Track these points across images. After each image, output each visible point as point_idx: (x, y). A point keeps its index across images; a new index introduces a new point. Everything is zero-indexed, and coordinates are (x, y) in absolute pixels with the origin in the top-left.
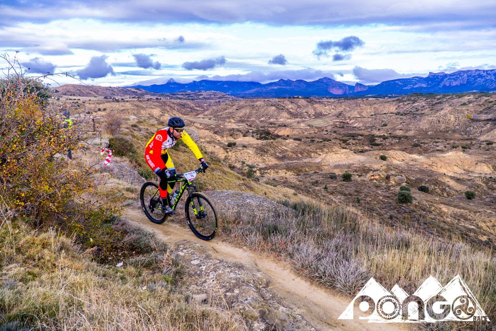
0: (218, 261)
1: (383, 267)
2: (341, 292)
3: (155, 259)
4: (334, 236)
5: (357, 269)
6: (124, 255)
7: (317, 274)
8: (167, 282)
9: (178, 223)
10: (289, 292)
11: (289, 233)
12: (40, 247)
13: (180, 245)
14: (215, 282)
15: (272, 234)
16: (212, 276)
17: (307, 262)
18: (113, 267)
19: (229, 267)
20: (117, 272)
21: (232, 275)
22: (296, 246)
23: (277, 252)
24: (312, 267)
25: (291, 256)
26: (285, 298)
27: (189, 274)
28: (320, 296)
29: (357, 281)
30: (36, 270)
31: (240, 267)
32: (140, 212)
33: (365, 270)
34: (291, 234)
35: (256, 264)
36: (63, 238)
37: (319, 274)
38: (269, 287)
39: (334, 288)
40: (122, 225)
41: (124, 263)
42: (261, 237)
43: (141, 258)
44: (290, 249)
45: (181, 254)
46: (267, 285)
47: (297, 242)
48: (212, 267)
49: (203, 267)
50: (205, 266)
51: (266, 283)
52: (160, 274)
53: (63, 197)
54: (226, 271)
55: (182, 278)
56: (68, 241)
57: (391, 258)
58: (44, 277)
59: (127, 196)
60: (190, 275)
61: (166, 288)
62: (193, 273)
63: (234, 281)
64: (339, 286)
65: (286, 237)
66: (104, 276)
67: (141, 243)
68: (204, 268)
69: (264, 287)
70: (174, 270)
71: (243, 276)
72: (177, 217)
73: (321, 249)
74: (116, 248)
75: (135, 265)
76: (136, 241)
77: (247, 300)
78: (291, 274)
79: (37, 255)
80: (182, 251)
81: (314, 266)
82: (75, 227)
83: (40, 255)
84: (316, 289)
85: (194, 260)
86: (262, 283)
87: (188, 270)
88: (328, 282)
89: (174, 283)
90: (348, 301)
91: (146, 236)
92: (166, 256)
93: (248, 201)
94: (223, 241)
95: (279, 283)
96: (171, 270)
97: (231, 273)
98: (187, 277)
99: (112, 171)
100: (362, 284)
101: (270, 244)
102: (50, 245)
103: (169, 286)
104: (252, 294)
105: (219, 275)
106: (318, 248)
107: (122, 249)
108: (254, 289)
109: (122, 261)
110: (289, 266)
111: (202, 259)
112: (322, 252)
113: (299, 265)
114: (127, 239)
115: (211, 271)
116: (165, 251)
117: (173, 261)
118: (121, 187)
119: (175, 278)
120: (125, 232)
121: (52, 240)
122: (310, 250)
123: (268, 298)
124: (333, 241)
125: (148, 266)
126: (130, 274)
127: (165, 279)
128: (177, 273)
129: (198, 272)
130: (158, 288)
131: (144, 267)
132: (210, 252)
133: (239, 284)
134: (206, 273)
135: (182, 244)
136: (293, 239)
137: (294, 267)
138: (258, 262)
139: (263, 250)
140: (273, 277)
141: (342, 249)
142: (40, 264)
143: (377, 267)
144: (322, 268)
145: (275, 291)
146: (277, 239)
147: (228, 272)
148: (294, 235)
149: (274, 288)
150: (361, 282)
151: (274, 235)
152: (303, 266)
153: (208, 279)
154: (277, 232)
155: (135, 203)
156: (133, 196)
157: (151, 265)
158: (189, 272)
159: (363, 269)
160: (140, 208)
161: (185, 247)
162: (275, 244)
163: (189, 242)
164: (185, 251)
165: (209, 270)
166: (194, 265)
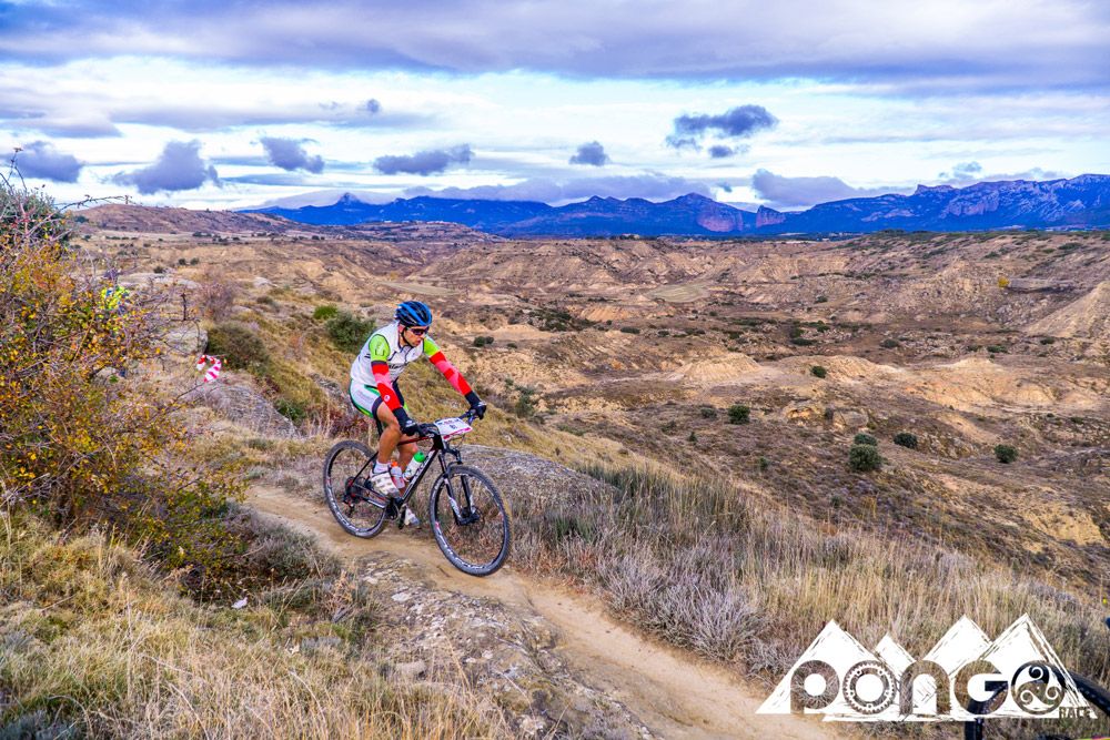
0: (450, 595)
1: (792, 603)
2: (704, 655)
3: (317, 591)
4: (694, 542)
5: (738, 607)
6: (249, 585)
7: (656, 620)
8: (343, 637)
9: (363, 515)
10: (597, 658)
11: (601, 536)
12: (72, 567)
13: (369, 561)
14: (443, 637)
15: (565, 538)
16: (437, 626)
17: (636, 596)
18: (227, 609)
19: (471, 605)
20: (235, 620)
21: (479, 623)
22: (615, 561)
23: (575, 575)
24: (647, 605)
25: (604, 582)
26: (588, 670)
27: (387, 622)
28: (661, 664)
29: (737, 632)
30: (67, 615)
31: (497, 606)
32: (279, 493)
33: (754, 610)
34: (605, 537)
35: (530, 601)
36: (120, 549)
37: (660, 619)
38: (557, 648)
39: (691, 647)
40: (243, 520)
41: (249, 601)
42: (541, 545)
43: (286, 590)
44: (602, 568)
45: (372, 581)
46: (553, 643)
47: (617, 554)
48: (437, 607)
49: (416, 607)
50: (422, 605)
51: (549, 638)
52: (327, 621)
53: (120, 461)
54: (467, 614)
55: (373, 631)
56: (132, 555)
57: (808, 585)
58: (85, 627)
59: (251, 458)
60: (391, 625)
61: (340, 649)
62: (397, 619)
63: (483, 635)
64: (700, 642)
65: (594, 544)
66: (209, 626)
67: (286, 559)
68: (419, 609)
69: (545, 648)
70: (356, 612)
71: (501, 625)
73: (666, 568)
74: (232, 570)
75: (273, 603)
76: (273, 554)
77: (508, 671)
78: (602, 620)
79: (68, 584)
80: (372, 574)
81: (650, 602)
82: (145, 525)
83: (74, 584)
84: (653, 650)
85: (399, 592)
86: (541, 638)
87: (387, 613)
88: (675, 635)
89: (357, 639)
90: (718, 672)
91: (295, 543)
92: (338, 585)
93: (515, 468)
95: (578, 639)
96: (349, 612)
97: (477, 619)
98: (384, 628)
99: (216, 402)
100: (749, 637)
101: (559, 559)
102: (95, 562)
103: (347, 644)
104: (519, 659)
105: (452, 623)
106: (661, 567)
107: (244, 571)
108: (523, 650)
109: (244, 595)
110: (599, 604)
111: (415, 591)
112: (668, 574)
113: (619, 602)
114: (254, 549)
115: (434, 616)
116: (337, 574)
117: (354, 595)
118: (239, 438)
119: (359, 629)
120: (250, 536)
121: (99, 552)
122: (643, 571)
123: (554, 669)
124: (693, 552)
125: (299, 605)
126: (263, 622)
127: (338, 631)
128: (363, 619)
129: (408, 618)
130: (324, 648)
131: (293, 608)
132: (433, 577)
133: (492, 639)
134: (425, 619)
135: (374, 561)
136: (608, 546)
137: (610, 606)
138: (534, 597)
139: (545, 571)
140: (566, 627)
141: (710, 567)
142: (75, 601)
143: (780, 603)
144: (665, 608)
145: (568, 654)
146: (575, 547)
147: (470, 616)
148: (610, 539)
149: (565, 650)
150: (744, 635)
151: (568, 539)
152: (627, 604)
153: (428, 631)
154: (576, 533)
155: (270, 473)
156: (265, 457)
157: (308, 603)
158: (387, 617)
159: (751, 608)
160: (280, 484)
161: (380, 566)
162: (571, 559)
163: (388, 555)
164: (380, 574)
165: (430, 613)
166: (399, 603)
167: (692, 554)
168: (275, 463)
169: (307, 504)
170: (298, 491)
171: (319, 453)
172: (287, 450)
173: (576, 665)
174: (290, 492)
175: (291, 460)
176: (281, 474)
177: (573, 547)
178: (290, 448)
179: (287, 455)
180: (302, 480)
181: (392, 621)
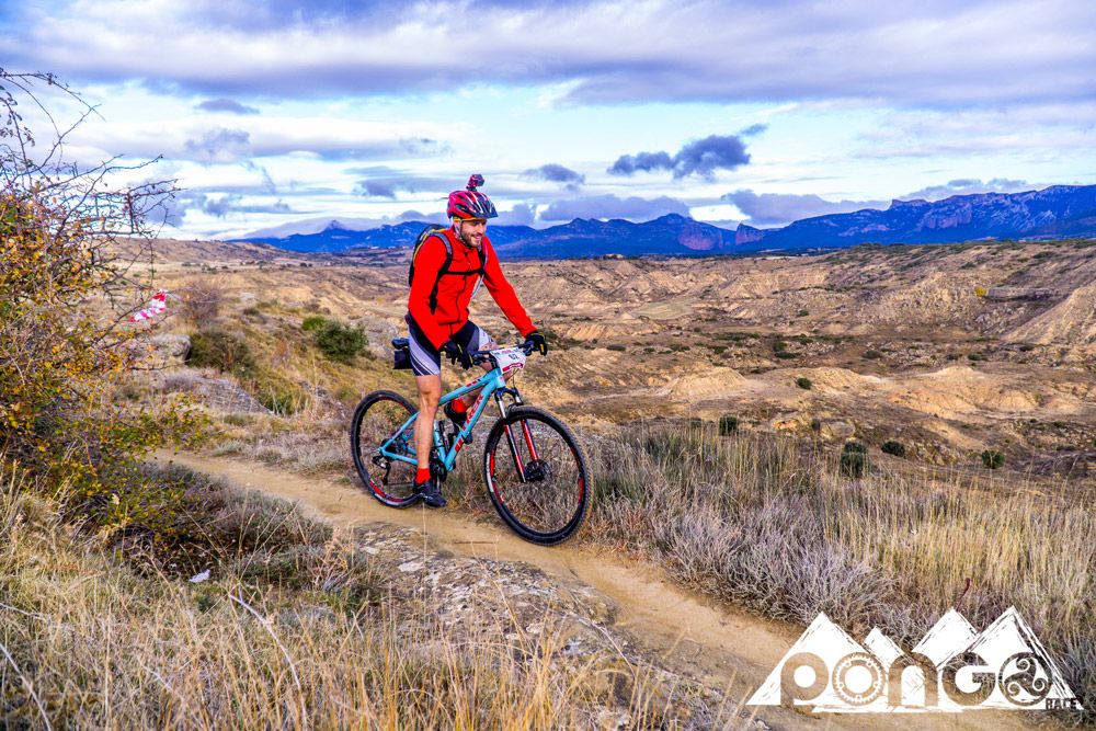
0: (474, 561)
1: (913, 561)
3: (301, 560)
4: (762, 503)
5: (848, 567)
8: (336, 608)
11: (651, 496)
13: (367, 532)
14: (470, 610)
15: (606, 499)
16: (462, 597)
17: (709, 560)
18: (182, 583)
19: (503, 571)
21: (517, 590)
23: (624, 540)
24: (726, 569)
25: (665, 546)
26: (663, 650)
27: (394, 594)
28: (755, 640)
29: (853, 597)
31: (535, 573)
32: (259, 467)
33: (869, 570)
34: (656, 496)
35: (572, 572)
38: (617, 624)
40: (211, 489)
41: (211, 575)
44: (660, 531)
45: (372, 551)
46: (610, 618)
48: (458, 576)
49: (432, 576)
50: (440, 574)
51: (606, 612)
52: (315, 591)
54: (499, 581)
55: (376, 605)
59: (227, 432)
60: (399, 598)
61: (333, 621)
62: (407, 591)
63: (525, 604)
65: (644, 503)
69: (602, 623)
70: (353, 581)
71: (547, 592)
74: (193, 541)
77: (567, 648)
78: (669, 592)
80: (371, 544)
81: (729, 565)
84: (741, 625)
85: (407, 562)
86: (596, 612)
87: (393, 584)
91: (274, 509)
92: (329, 547)
94: (478, 522)
95: (642, 614)
97: (514, 586)
98: (390, 602)
99: (192, 388)
100: (869, 602)
101: (603, 522)
104: (581, 632)
106: (733, 525)
109: (209, 567)
110: (660, 571)
111: (429, 560)
112: (744, 531)
113: (688, 567)
114: (222, 515)
115: (455, 586)
116: (328, 536)
117: (349, 563)
119: (358, 602)
120: (218, 505)
122: (713, 530)
124: (766, 511)
125: (276, 577)
128: (359, 592)
129: (421, 589)
132: (448, 547)
133: (537, 610)
134: (443, 589)
135: (374, 530)
136: (661, 507)
138: (577, 566)
141: (792, 527)
143: (897, 565)
145: (632, 630)
146: (621, 509)
147: (504, 583)
148: (663, 496)
149: (631, 626)
150: (862, 600)
151: (611, 499)
153: (450, 603)
154: (620, 492)
155: (248, 447)
156: (244, 432)
157: (289, 574)
158: (394, 589)
159: (864, 567)
160: (260, 458)
161: (381, 536)
162: (619, 523)
163: (390, 525)
164: (382, 544)
165: (451, 582)
166: (408, 574)
167: (767, 514)
168: (255, 439)
169: (292, 477)
170: (280, 464)
171: (305, 429)
172: (268, 426)
173: (647, 642)
174: (271, 465)
175: (273, 436)
176: (260, 449)
177: (617, 507)
178: (272, 424)
179: (269, 430)
180: (285, 454)
181: (401, 593)
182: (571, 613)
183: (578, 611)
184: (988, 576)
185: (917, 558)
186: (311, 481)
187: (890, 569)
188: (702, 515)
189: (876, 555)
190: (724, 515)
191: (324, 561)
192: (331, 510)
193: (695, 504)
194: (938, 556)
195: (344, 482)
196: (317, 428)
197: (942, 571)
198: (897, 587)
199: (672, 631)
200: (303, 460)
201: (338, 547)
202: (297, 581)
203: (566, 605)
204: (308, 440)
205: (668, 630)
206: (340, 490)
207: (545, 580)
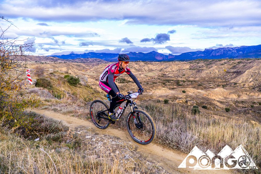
0: (104, 136)
1: (207, 135)
3: (61, 135)
4: (172, 121)
5: (192, 137)
6: (41, 134)
8: (70, 148)
9: (76, 117)
13: (78, 128)
14: (102, 147)
16: (100, 144)
17: (160, 135)
18: (32, 141)
19: (110, 138)
21: (114, 143)
24: (164, 137)
27: (84, 144)
28: (170, 154)
31: (118, 138)
32: (52, 112)
33: (197, 138)
38: (138, 151)
40: (40, 118)
41: (40, 139)
43: (52, 135)
45: (79, 133)
48: (100, 139)
49: (93, 139)
50: (95, 139)
51: (135, 148)
52: (65, 143)
54: (109, 140)
55: (80, 146)
59: (45, 104)
61: (69, 151)
63: (115, 146)
69: (134, 150)
71: (121, 143)
72: (76, 114)
76: (49, 125)
77: (125, 157)
80: (79, 131)
84: (167, 151)
85: (88, 136)
86: (133, 148)
87: (84, 141)
91: (55, 123)
92: (68, 132)
95: (143, 148)
96: (72, 141)
97: (113, 142)
98: (83, 145)
105: (105, 143)
107: (39, 131)
109: (39, 137)
111: (93, 135)
112: (168, 128)
114: (43, 124)
115: (99, 142)
117: (73, 136)
119: (75, 145)
120: (42, 121)
122: (161, 128)
125: (56, 140)
127: (68, 146)
128: (76, 143)
129: (91, 142)
130: (63, 151)
131: (54, 140)
132: (98, 132)
133: (118, 148)
134: (96, 142)
135: (80, 128)
138: (129, 137)
141: (179, 127)
143: (204, 136)
145: (141, 152)
147: (111, 141)
149: (140, 151)
152: (157, 137)
153: (98, 146)
155: (50, 107)
156: (49, 103)
157: (59, 139)
158: (84, 143)
159: (196, 137)
160: (53, 110)
161: (82, 129)
163: (84, 126)
164: (82, 131)
165: (98, 141)
166: (88, 139)
167: (174, 124)
168: (52, 105)
169: (60, 114)
170: (58, 111)
171: (64, 103)
172: (55, 102)
173: (144, 155)
174: (55, 112)
175: (56, 104)
176: (53, 107)
178: (56, 101)
179: (55, 103)
180: (59, 109)
181: (86, 143)
182: (127, 148)
183: (128, 148)
184: (225, 139)
185: (208, 135)
186: (65, 115)
187: (202, 137)
188: (158, 124)
189: (199, 134)
190: (163, 124)
191: (67, 136)
192: (69, 123)
193: (157, 122)
194: (213, 134)
195: (73, 116)
196: (67, 102)
197: (214, 138)
198: (203, 142)
199: (151, 152)
200: (63, 110)
201: (70, 132)
202: (61, 140)
203: (125, 146)
204: (64, 105)
205: (149, 152)
206: (72, 118)
207: (120, 140)
